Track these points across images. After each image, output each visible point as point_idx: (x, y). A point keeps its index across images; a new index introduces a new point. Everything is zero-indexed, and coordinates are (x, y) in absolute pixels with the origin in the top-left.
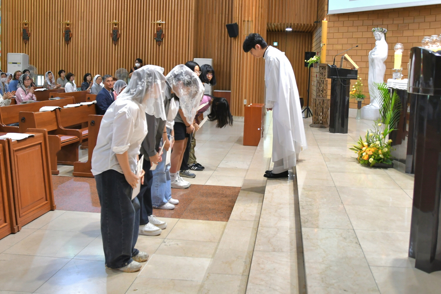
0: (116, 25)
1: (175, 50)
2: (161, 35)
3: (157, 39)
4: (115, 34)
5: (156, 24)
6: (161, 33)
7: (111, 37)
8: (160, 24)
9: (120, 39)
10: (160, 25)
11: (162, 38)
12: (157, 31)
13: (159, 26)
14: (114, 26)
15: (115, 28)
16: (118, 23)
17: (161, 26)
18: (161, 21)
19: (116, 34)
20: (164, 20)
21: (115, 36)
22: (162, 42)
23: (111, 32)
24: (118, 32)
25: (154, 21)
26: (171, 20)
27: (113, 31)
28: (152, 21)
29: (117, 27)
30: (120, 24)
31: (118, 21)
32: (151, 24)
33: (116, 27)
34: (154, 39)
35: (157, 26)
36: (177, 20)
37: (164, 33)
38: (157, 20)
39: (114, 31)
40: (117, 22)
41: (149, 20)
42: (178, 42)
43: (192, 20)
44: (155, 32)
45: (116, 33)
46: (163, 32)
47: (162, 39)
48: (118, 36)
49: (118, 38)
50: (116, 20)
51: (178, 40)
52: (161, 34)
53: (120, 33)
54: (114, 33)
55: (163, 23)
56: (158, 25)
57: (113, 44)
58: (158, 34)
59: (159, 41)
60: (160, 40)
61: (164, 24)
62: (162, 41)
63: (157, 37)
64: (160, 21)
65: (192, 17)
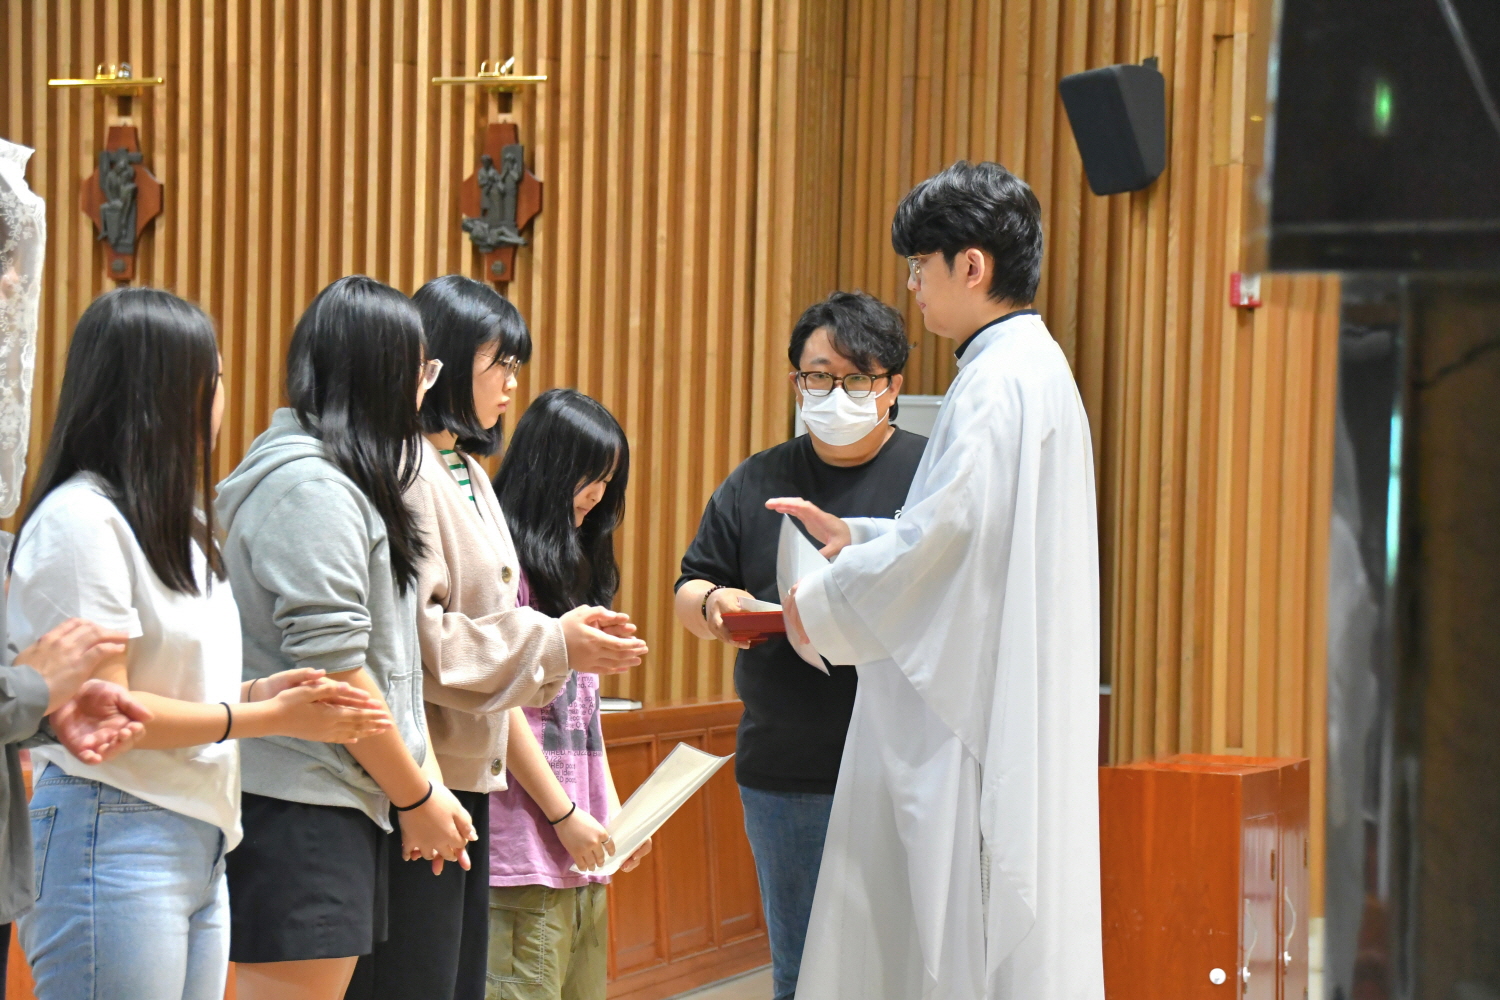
0: (125, 104)
1: (635, 322)
2: (517, 197)
3: (480, 227)
4: (116, 191)
5: (470, 92)
6: (515, 175)
7: (90, 211)
8: (505, 100)
9: (160, 234)
10: (505, 108)
11: (522, 221)
12: (484, 162)
13: (495, 116)
14: (113, 119)
15: (114, 130)
16: (150, 92)
17: (515, 116)
18: (518, 69)
19: (127, 188)
20: (542, 64)
21: (118, 203)
22: (521, 251)
23: (87, 169)
24: (151, 168)
25: (459, 66)
26: (604, 58)
27: (105, 160)
28: (435, 68)
29: (134, 120)
30: (161, 93)
31: (149, 69)
32: (435, 92)
33: (128, 121)
34: (457, 227)
35: (482, 110)
36: (654, 57)
37: (541, 175)
38: (483, 54)
39: (112, 164)
40: (138, 76)
41: (411, 62)
42: (662, 248)
43: (778, 51)
44: (468, 170)
45: (132, 179)
46: (532, 169)
47: (528, 229)
48: (149, 205)
49: (150, 228)
50: (124, 56)
51: (662, 231)
52: (518, 183)
53: (161, 176)
54: (111, 175)
55: (533, 87)
56: (493, 107)
57: (105, 274)
58: (493, 180)
59: (499, 247)
60: (513, 238)
61: (541, 90)
62: (529, 245)
63: (485, 212)
64: (510, 71)
65: (779, 22)
